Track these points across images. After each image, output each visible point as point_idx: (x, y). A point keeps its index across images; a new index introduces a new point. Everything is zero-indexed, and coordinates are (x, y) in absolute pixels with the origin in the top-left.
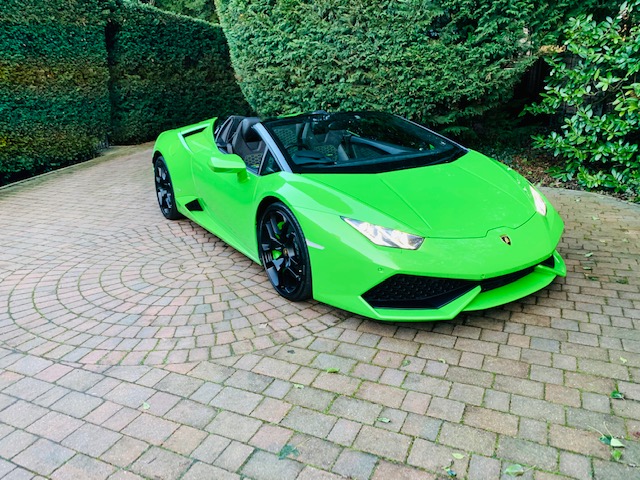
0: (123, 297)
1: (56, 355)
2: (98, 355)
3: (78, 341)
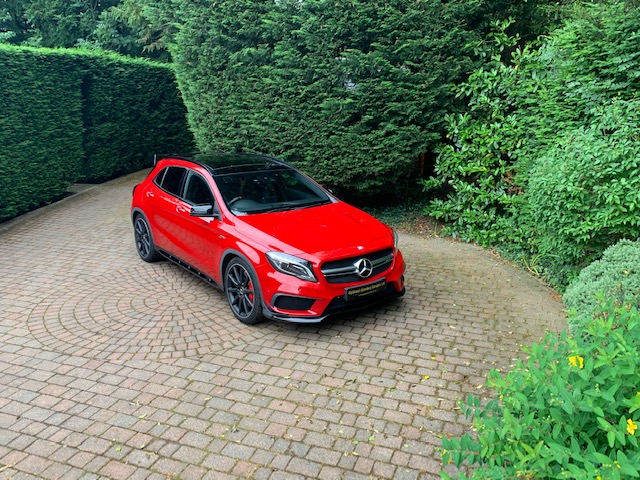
2: (116, 355)
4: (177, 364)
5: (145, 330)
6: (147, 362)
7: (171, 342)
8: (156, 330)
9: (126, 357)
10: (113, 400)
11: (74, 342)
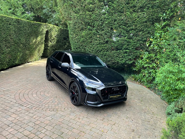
0: (40, 97)
1: (28, 107)
2: (35, 108)
3: (32, 105)
4: (50, 113)
5: (45, 101)
6: (42, 111)
7: (51, 106)
8: (48, 101)
10: (29, 121)
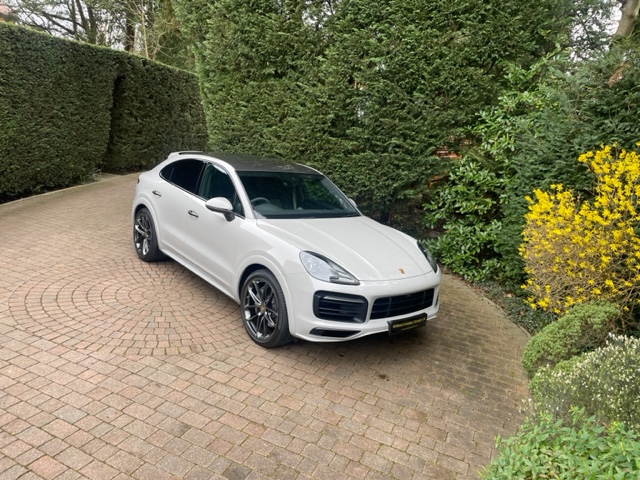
0: (102, 310)
4: (143, 361)
5: (121, 322)
6: (112, 356)
7: (142, 338)
8: (132, 324)
9: (94, 348)
10: (66, 391)
11: (47, 325)
